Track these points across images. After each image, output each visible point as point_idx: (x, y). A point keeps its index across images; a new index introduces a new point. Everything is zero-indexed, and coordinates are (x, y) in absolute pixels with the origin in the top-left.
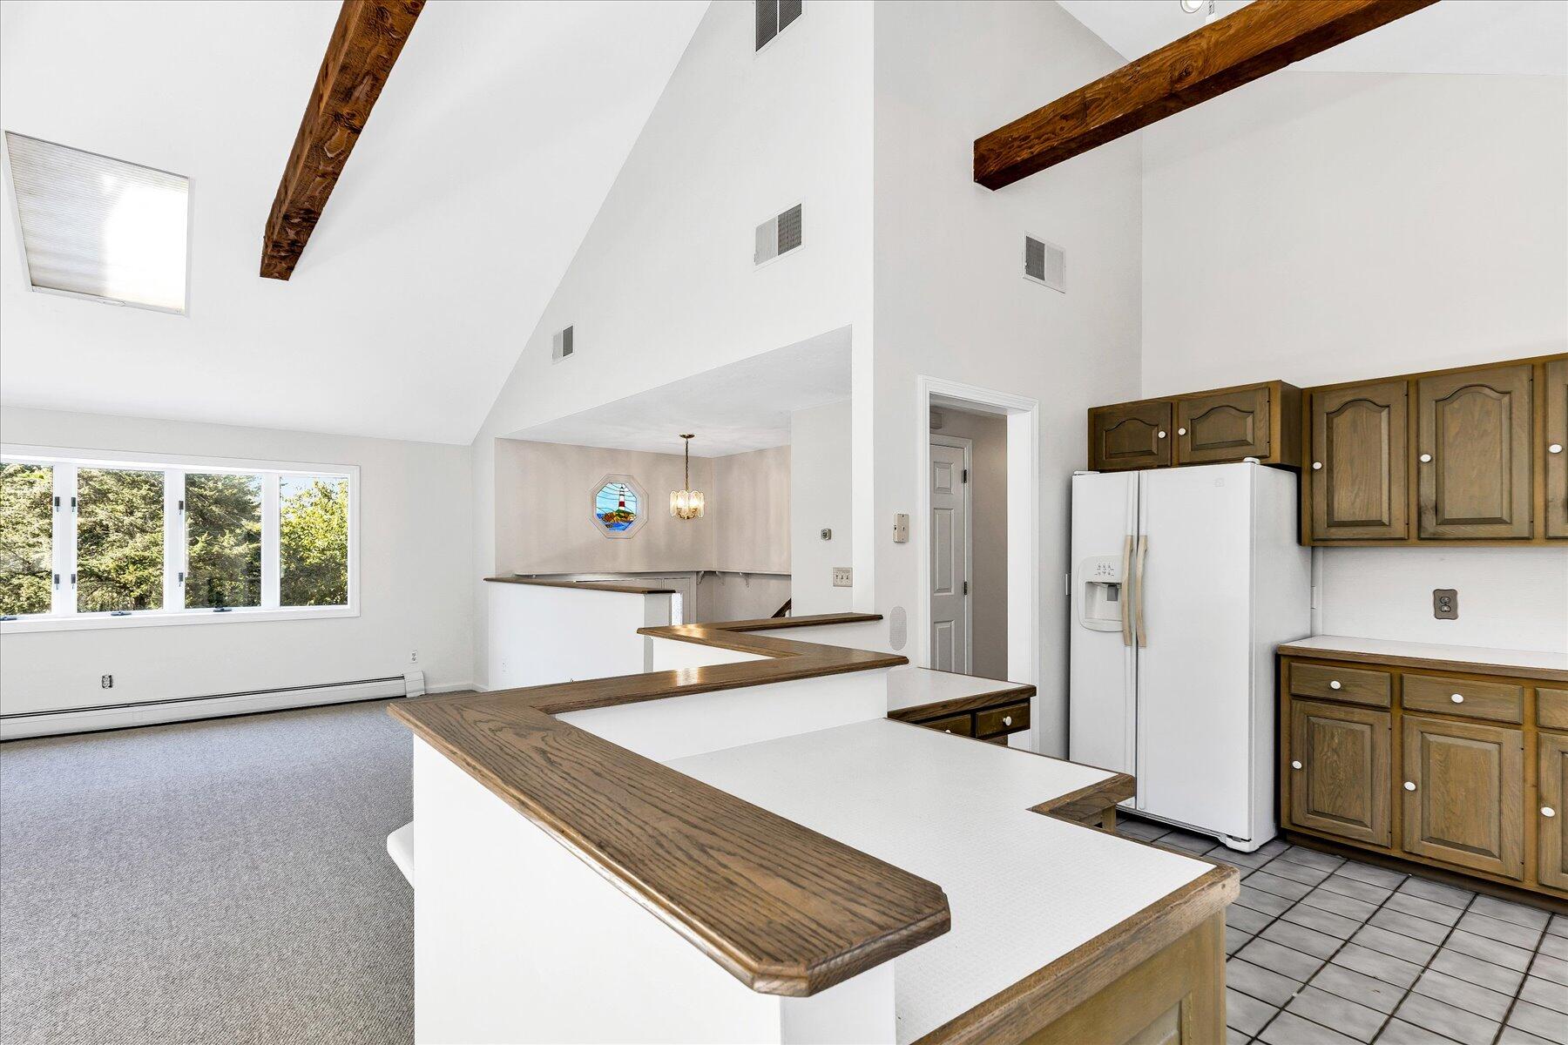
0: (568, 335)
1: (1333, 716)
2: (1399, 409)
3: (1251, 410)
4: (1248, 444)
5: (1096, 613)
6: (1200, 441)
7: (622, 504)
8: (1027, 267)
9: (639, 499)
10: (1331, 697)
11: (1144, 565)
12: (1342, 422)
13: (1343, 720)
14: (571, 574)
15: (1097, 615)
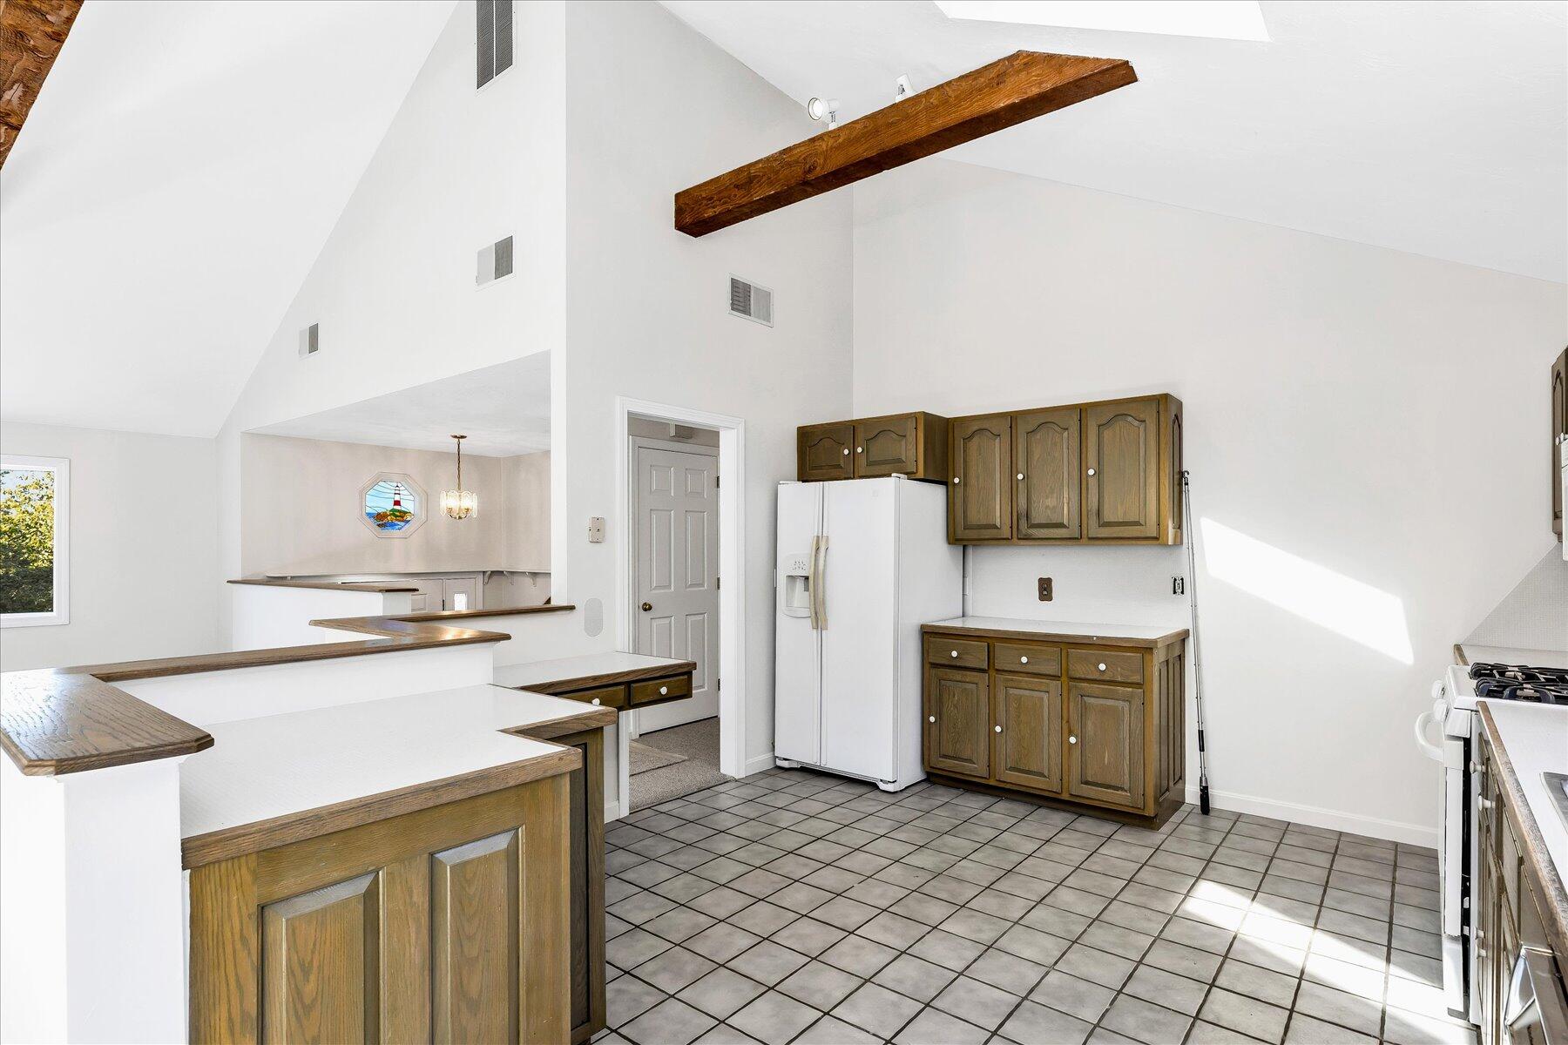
0: (314, 332)
1: (954, 678)
2: (1006, 438)
3: (903, 435)
5: (794, 602)
6: (870, 458)
7: (397, 503)
8: (732, 304)
9: (417, 497)
10: (954, 664)
11: (825, 561)
12: (975, 444)
13: (960, 682)
14: (334, 576)
15: (796, 603)
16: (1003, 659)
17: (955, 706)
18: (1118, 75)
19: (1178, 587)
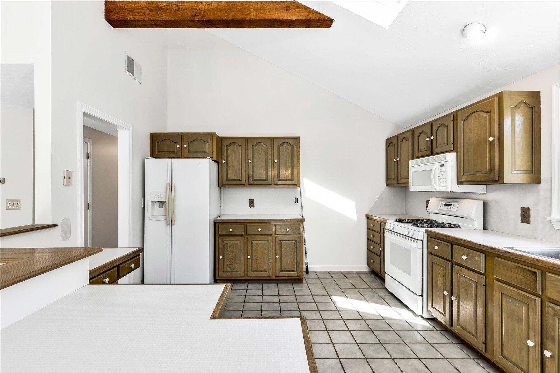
1: (230, 240)
2: (244, 147)
3: (207, 141)
4: (206, 153)
6: (192, 150)
8: (127, 68)
11: (175, 195)
12: (230, 148)
13: (232, 241)
15: (155, 214)
16: (251, 230)
17: (231, 251)
18: (326, 22)
19: (296, 201)
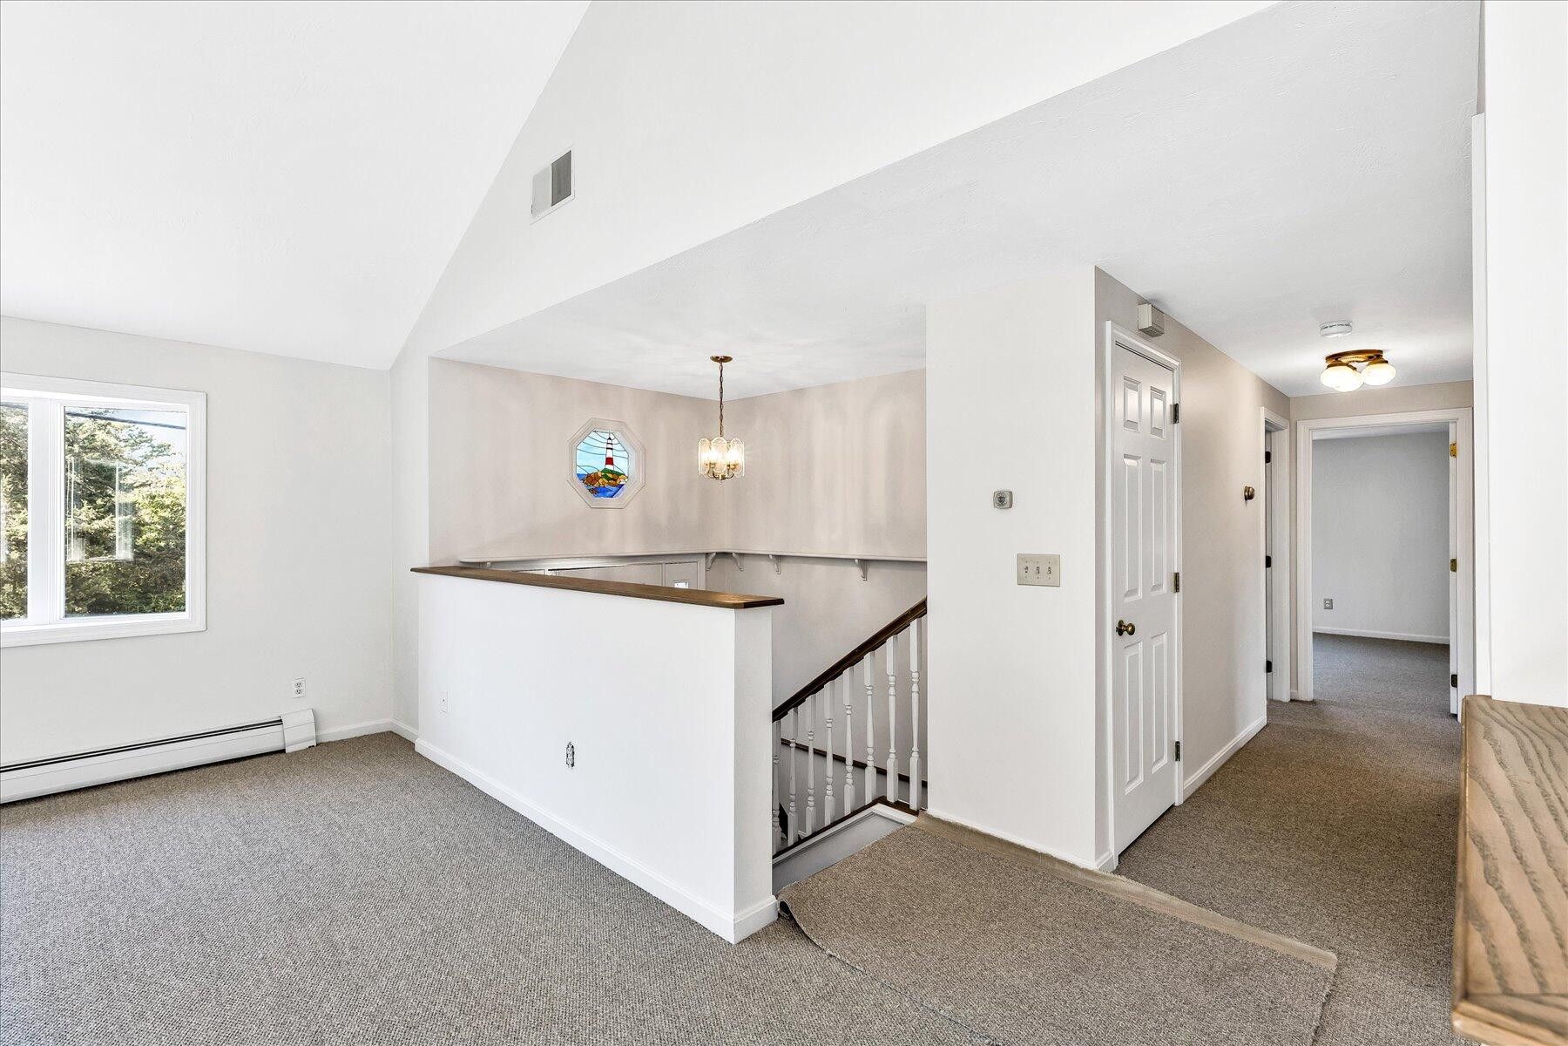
0: (562, 167)
7: (609, 461)
9: (633, 456)
14: (539, 560)
